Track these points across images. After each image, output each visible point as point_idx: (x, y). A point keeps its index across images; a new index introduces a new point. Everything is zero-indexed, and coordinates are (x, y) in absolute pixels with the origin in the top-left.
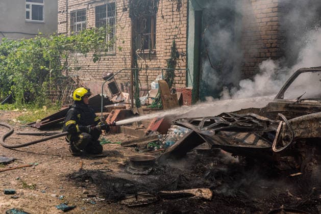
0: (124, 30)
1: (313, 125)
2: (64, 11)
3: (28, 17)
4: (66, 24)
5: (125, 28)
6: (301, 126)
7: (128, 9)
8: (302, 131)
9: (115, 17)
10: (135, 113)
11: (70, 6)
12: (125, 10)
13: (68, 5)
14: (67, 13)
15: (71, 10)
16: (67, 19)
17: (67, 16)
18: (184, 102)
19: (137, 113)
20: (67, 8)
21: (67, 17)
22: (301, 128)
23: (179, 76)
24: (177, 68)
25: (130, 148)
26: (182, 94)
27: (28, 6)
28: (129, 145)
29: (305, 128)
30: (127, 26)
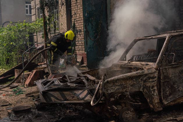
0: (63, 17)
1: (128, 82)
2: (34, 8)
3: (27, 13)
4: (35, 16)
5: (63, 16)
6: (117, 84)
7: (65, 4)
8: (117, 87)
9: (58, 9)
10: (46, 72)
11: (37, 5)
12: (63, 4)
13: (36, 4)
14: (36, 9)
15: (37, 7)
16: (36, 13)
17: (36, 10)
18: (84, 62)
19: (47, 72)
20: (36, 6)
21: (36, 12)
22: (117, 86)
23: (81, 46)
24: (77, 40)
25: (29, 98)
26: (83, 57)
27: (27, 6)
28: (30, 95)
29: (121, 85)
30: (64, 14)
